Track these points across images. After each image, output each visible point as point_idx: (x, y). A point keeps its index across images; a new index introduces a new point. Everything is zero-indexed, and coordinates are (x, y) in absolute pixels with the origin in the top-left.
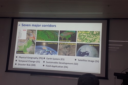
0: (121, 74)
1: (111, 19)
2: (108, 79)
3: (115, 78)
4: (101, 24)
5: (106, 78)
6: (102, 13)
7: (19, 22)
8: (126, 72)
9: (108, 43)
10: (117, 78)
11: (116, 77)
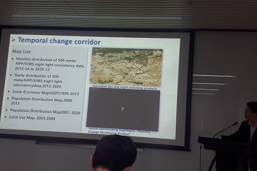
0: (213, 139)
1: (198, 30)
2: (190, 150)
3: (201, 148)
4: (179, 40)
5: (186, 148)
6: (180, 18)
7: (12, 36)
8: (221, 136)
9: (190, 79)
10: (205, 148)
11: (203, 145)
